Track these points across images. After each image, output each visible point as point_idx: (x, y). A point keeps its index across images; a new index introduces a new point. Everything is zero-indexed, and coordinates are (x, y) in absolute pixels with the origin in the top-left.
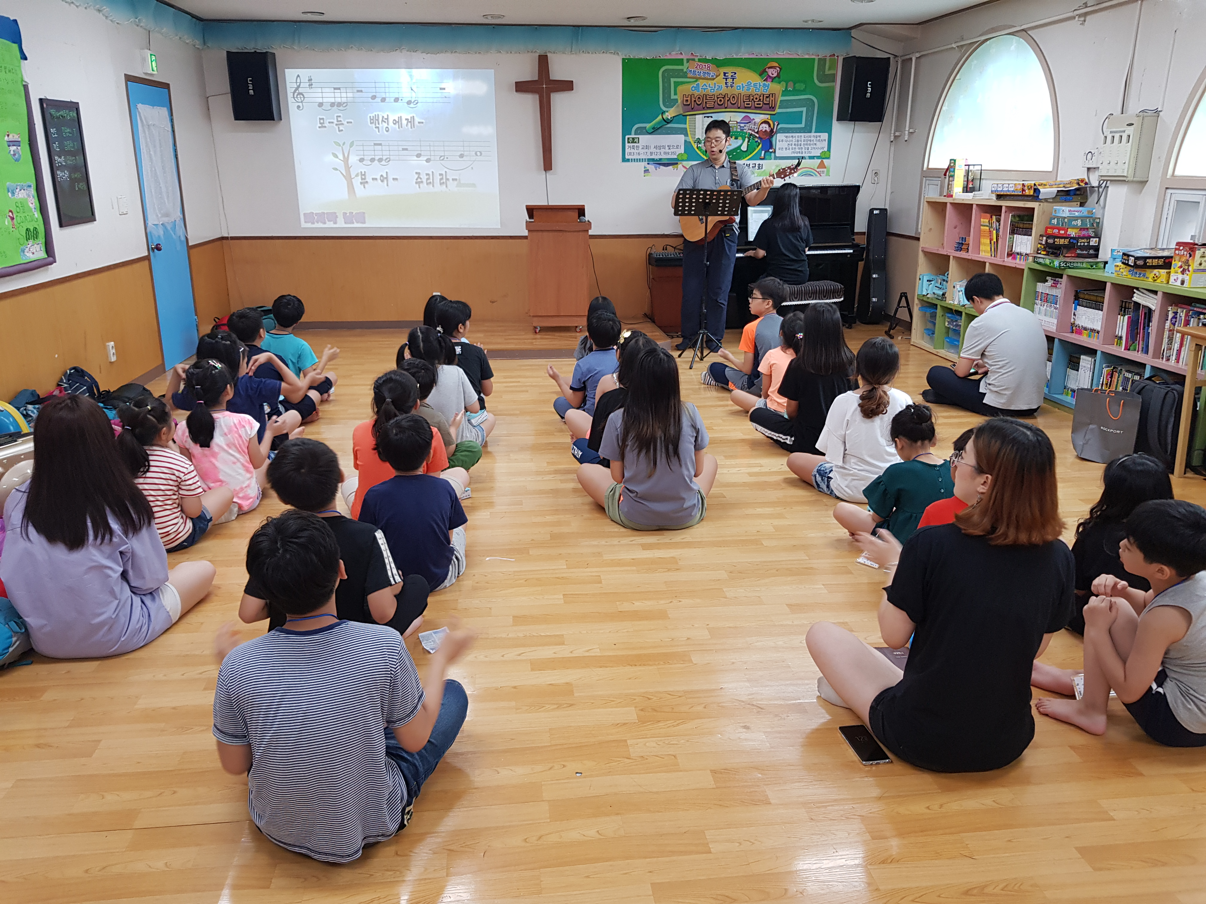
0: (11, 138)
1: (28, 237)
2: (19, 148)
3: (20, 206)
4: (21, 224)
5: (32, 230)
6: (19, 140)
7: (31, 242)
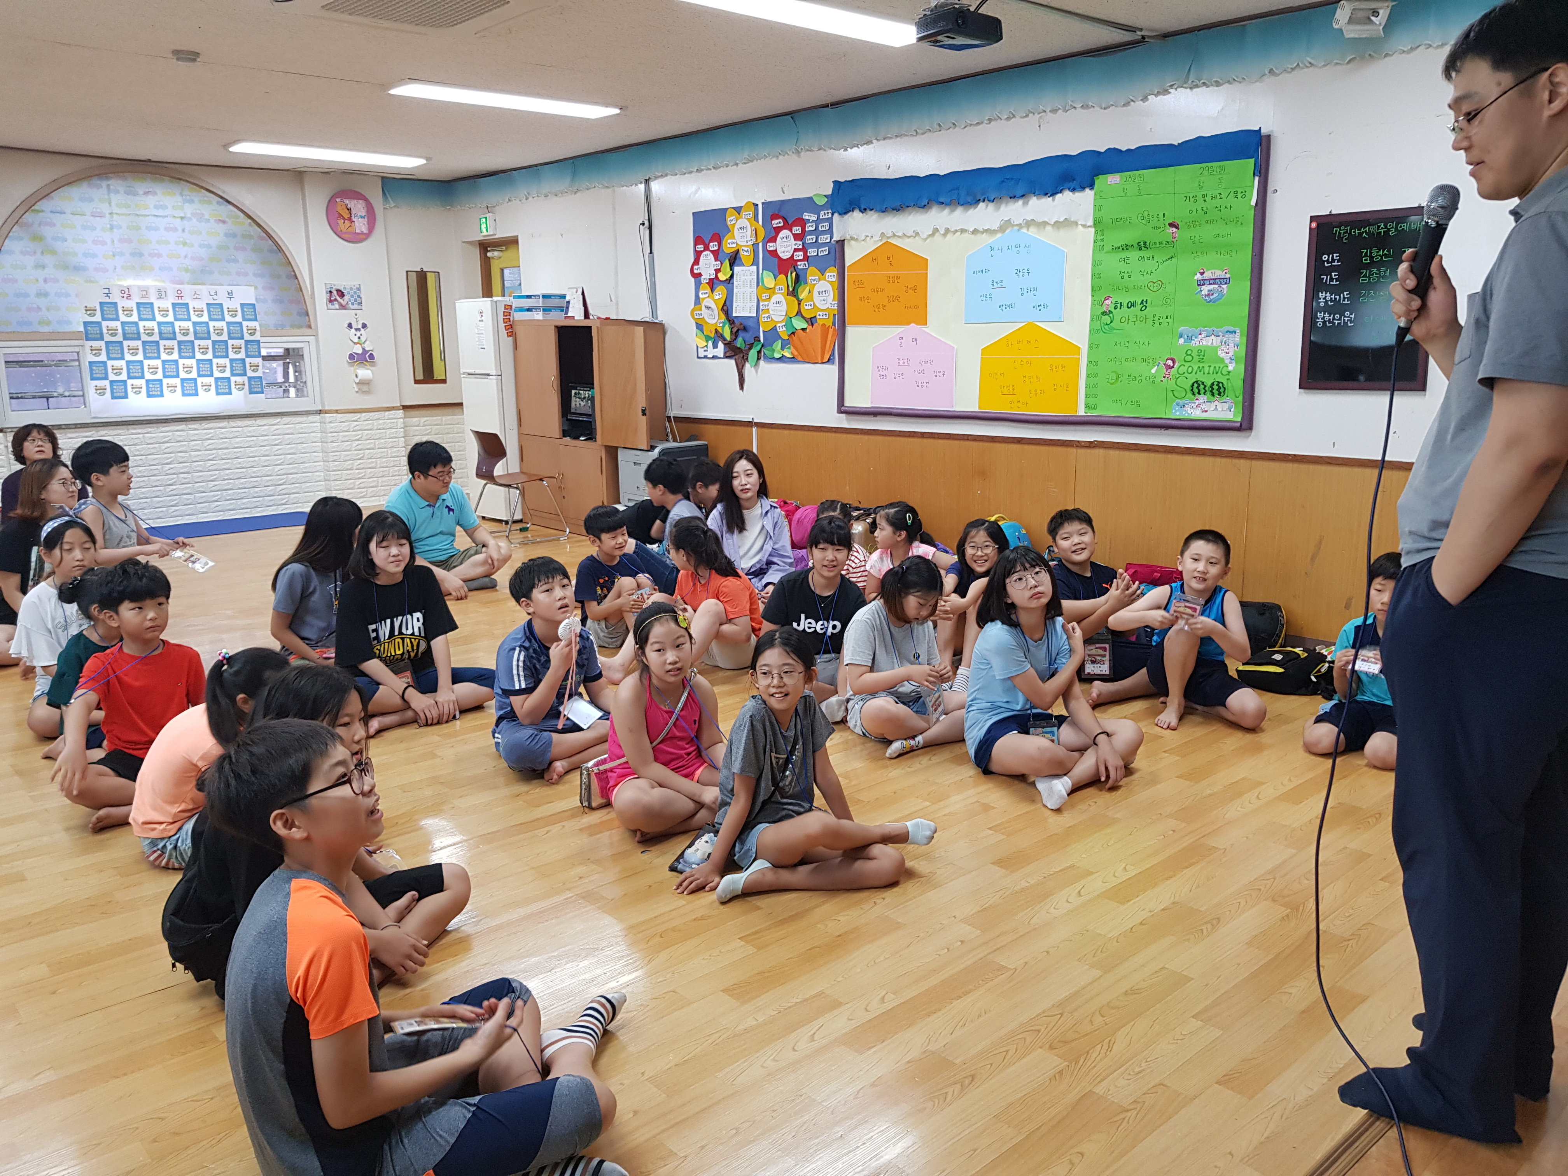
0: (1208, 275)
1: (1196, 390)
2: (1224, 286)
3: (1195, 354)
4: (1186, 375)
5: (1209, 384)
6: (1228, 276)
7: (1202, 398)
